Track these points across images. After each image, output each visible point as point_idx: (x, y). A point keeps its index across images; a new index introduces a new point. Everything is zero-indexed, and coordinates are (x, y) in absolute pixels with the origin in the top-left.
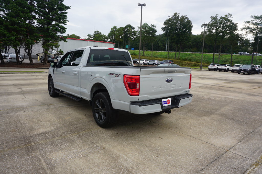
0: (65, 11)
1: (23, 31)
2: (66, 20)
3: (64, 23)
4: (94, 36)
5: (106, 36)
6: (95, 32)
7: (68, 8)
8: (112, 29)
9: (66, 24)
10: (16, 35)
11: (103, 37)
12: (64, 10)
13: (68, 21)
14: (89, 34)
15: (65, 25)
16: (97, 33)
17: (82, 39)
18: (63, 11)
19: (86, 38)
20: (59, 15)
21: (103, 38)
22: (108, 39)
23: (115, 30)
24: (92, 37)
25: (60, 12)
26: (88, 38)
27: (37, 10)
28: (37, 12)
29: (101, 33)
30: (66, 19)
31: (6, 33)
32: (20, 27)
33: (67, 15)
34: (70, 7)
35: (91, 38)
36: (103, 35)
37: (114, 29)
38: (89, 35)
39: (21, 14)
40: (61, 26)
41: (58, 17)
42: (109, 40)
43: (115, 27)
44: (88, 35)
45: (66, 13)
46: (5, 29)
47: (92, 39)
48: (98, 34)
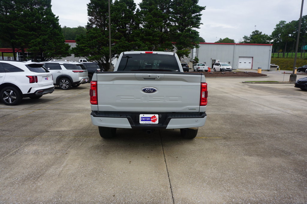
0: (200, 13)
1: (156, 40)
2: (199, 23)
3: (197, 27)
4: (252, 37)
5: (269, 36)
6: (253, 32)
7: (203, 8)
8: (277, 25)
9: (199, 27)
10: (149, 45)
11: (264, 38)
12: (198, 12)
13: (202, 24)
14: (245, 36)
15: (199, 29)
16: (256, 33)
17: (237, 43)
18: (198, 14)
19: (242, 42)
20: (192, 18)
21: (264, 40)
22: (271, 39)
23: (283, 26)
24: (249, 40)
25: (193, 15)
26: (244, 41)
27: (170, 18)
28: (171, 19)
29: (261, 33)
30: (199, 21)
31: (141, 43)
32: (153, 37)
33: (201, 17)
34: (205, 7)
35: (247, 41)
36: (264, 35)
37: (281, 25)
38: (245, 38)
39: (155, 24)
40: (193, 30)
41: (191, 21)
42: (272, 41)
43: (282, 22)
44: (243, 38)
45: (200, 15)
46: (141, 40)
47: (249, 41)
48: (258, 34)
